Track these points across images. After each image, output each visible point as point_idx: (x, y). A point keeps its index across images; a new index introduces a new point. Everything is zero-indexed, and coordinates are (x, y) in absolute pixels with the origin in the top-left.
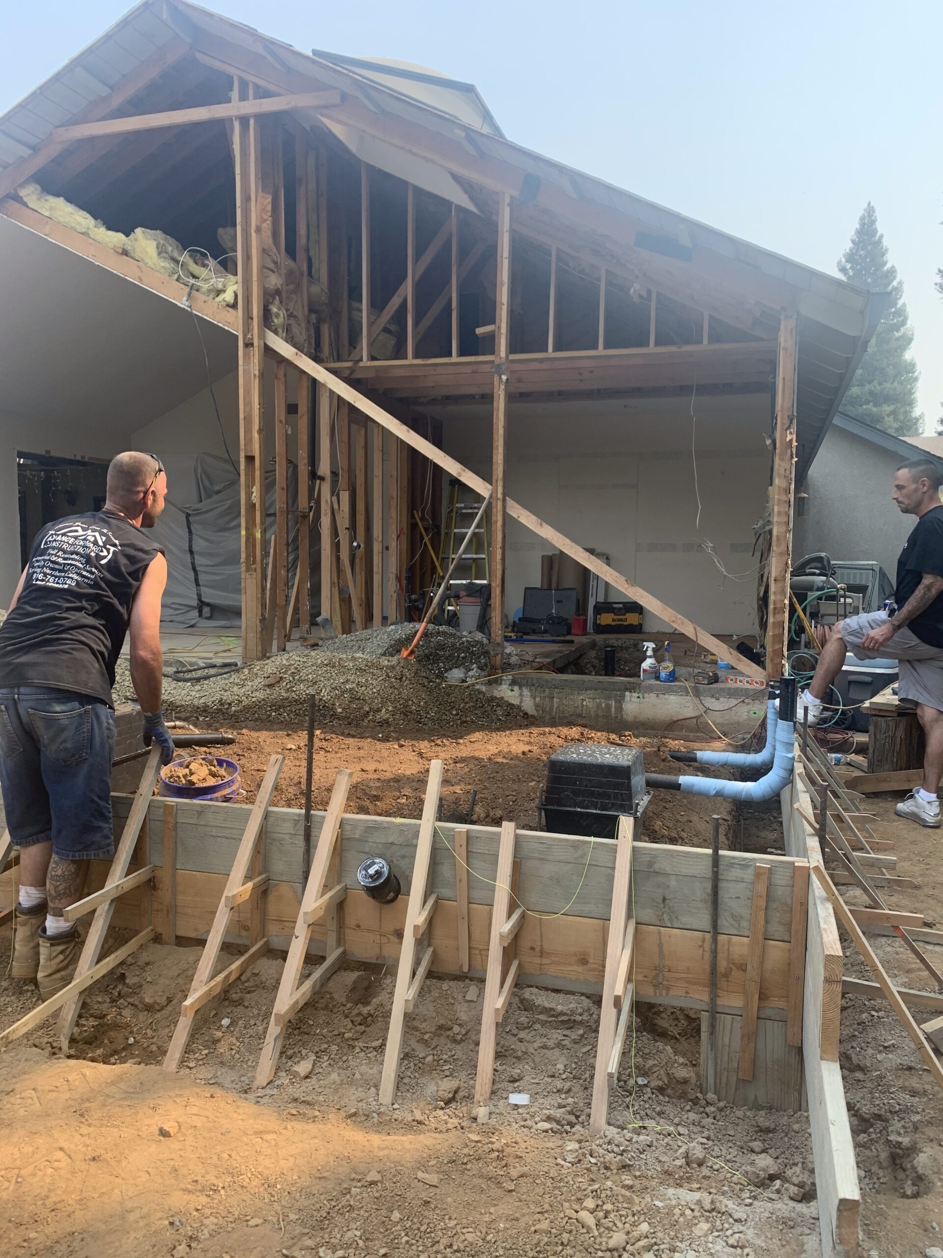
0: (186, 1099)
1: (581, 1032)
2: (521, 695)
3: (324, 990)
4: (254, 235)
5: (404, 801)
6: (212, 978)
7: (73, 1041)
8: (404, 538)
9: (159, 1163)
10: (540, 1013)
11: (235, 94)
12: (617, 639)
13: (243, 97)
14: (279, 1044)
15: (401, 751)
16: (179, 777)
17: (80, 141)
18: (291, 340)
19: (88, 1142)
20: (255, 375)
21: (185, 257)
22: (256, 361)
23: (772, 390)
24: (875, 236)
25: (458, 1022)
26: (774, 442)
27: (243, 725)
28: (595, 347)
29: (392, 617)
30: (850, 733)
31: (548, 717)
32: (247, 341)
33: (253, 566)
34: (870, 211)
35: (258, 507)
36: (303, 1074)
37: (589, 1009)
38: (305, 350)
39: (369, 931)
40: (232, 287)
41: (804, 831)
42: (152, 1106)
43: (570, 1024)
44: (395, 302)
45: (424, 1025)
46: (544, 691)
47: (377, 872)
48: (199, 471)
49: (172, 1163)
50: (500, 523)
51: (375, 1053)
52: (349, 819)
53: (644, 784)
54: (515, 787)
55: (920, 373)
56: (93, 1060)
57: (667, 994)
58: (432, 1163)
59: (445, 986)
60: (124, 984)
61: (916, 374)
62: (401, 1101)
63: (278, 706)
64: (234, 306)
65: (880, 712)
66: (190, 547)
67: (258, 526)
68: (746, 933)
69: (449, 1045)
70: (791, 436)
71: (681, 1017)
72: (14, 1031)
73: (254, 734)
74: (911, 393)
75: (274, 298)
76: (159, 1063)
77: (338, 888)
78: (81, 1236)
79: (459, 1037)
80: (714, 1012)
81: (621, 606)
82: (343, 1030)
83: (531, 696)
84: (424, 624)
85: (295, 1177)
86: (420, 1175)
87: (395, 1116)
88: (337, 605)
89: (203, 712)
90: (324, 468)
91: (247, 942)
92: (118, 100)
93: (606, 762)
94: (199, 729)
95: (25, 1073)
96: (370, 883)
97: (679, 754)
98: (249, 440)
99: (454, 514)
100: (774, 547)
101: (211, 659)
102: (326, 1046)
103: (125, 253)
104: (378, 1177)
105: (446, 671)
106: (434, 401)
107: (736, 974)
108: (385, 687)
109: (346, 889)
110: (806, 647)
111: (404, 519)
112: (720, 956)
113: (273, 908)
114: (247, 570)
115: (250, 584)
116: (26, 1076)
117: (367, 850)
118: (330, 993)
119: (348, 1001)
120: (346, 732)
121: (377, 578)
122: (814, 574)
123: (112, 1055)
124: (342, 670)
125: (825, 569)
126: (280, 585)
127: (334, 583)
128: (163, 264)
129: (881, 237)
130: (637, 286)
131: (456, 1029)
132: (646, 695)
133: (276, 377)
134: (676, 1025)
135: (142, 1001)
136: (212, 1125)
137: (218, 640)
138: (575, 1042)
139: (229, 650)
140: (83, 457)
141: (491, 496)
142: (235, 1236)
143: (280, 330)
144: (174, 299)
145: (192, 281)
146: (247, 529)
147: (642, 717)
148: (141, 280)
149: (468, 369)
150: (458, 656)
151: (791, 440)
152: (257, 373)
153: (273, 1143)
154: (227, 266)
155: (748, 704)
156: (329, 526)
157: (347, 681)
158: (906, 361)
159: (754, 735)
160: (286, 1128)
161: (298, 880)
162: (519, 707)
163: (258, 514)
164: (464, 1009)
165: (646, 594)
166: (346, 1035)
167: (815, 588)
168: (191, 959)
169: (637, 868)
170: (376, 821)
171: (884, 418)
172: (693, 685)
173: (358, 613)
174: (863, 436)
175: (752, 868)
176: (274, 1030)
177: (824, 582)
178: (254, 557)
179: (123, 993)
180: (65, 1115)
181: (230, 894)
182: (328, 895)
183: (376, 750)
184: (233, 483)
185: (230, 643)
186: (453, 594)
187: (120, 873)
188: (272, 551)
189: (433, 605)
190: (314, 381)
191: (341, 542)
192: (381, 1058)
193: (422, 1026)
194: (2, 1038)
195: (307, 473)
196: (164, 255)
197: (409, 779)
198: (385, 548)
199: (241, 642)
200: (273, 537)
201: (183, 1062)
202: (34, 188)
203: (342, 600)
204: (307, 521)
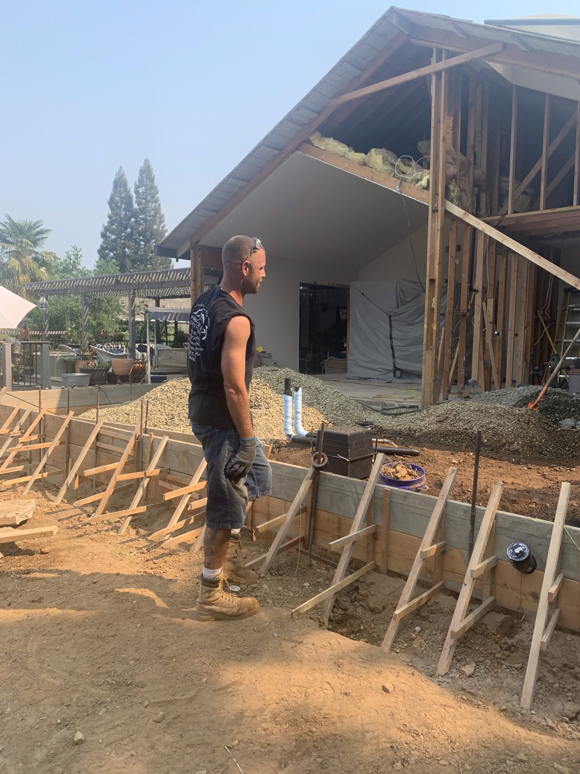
0: (397, 672)
3: (482, 622)
4: (441, 143)
5: (534, 506)
6: (411, 600)
7: (330, 620)
8: (529, 329)
9: (383, 708)
11: (434, 59)
13: (439, 60)
14: (453, 651)
15: (529, 472)
16: (390, 473)
18: (461, 205)
19: (343, 683)
20: (438, 229)
21: (398, 162)
22: (439, 220)
27: (423, 444)
29: (519, 381)
32: (434, 209)
33: (431, 347)
35: (435, 310)
36: (468, 674)
38: (470, 211)
39: (513, 589)
40: (426, 177)
42: (378, 671)
44: (533, 173)
45: (553, 661)
47: (521, 552)
48: (398, 289)
49: (390, 709)
51: (517, 672)
52: (501, 514)
56: (342, 634)
58: (565, 759)
59: (569, 637)
60: (358, 593)
62: (536, 710)
63: (446, 435)
64: (427, 188)
66: (391, 335)
67: (435, 322)
69: (572, 680)
72: (302, 608)
73: (432, 451)
75: (452, 181)
76: (379, 645)
77: (492, 558)
78: (340, 738)
82: (494, 652)
84: (546, 387)
85: (468, 741)
86: (555, 765)
87: (533, 719)
88: (482, 372)
89: (399, 434)
90: (478, 284)
91: (431, 581)
92: (364, 77)
94: (398, 444)
95: (308, 634)
96: (516, 558)
98: (432, 270)
99: (567, 311)
101: (402, 402)
102: (483, 659)
103: (365, 164)
104: (525, 758)
105: (561, 419)
106: (556, 236)
108: (517, 428)
109: (497, 559)
111: (530, 316)
113: (448, 564)
114: (427, 349)
115: (428, 358)
116: (309, 636)
117: (513, 536)
118: (486, 625)
119: (498, 633)
120: (490, 455)
123: (351, 634)
124: (487, 414)
126: (447, 358)
127: (481, 358)
128: (385, 168)
133: (451, 230)
135: (368, 605)
136: (414, 692)
137: (406, 391)
139: (413, 398)
140: (333, 284)
142: (431, 768)
143: (455, 200)
144: (391, 188)
145: (402, 176)
146: (428, 324)
148: (372, 179)
150: (570, 410)
152: (439, 228)
153: (453, 715)
154: (424, 164)
156: (479, 321)
157: (491, 422)
160: (460, 707)
161: (465, 549)
163: (435, 315)
166: (496, 655)
168: (397, 585)
170: (520, 518)
173: (495, 377)
176: (449, 641)
178: (432, 342)
179: (357, 598)
180: (329, 664)
181: (424, 551)
182: (486, 561)
183: (511, 469)
184: (418, 296)
185: (414, 393)
186: (564, 367)
187: (357, 527)
188: (442, 338)
189: (553, 374)
190: (475, 230)
191: (487, 331)
192: (522, 676)
193: (551, 662)
194: (296, 611)
195: (467, 288)
196: (387, 162)
197: (537, 492)
198: (516, 335)
199: (420, 393)
200: (443, 329)
201: (392, 648)
202: (317, 135)
203: (485, 369)
204: (465, 318)
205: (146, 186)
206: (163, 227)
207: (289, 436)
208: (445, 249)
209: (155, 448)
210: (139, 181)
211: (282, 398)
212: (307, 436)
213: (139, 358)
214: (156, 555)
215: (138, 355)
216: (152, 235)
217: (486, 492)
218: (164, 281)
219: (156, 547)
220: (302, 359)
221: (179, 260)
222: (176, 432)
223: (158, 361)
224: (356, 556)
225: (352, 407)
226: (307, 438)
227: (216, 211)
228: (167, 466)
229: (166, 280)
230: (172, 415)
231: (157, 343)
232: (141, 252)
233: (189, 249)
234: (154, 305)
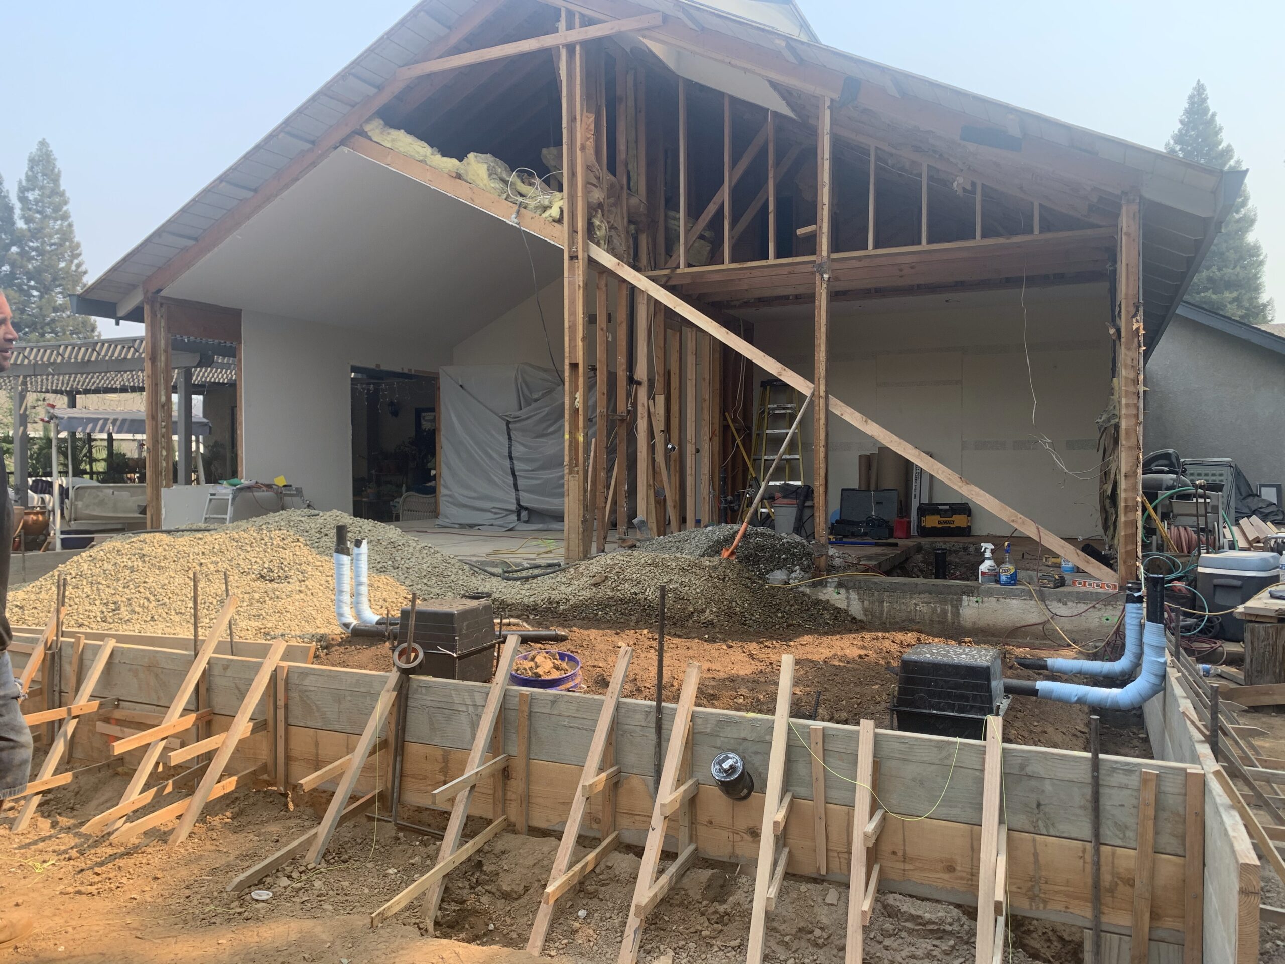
1: (952, 943)
2: (848, 598)
3: (679, 886)
4: (579, 152)
5: (741, 701)
6: (570, 867)
7: (437, 924)
8: (716, 440)
10: (906, 921)
11: (562, 25)
12: (945, 543)
13: (570, 27)
14: (639, 936)
15: (730, 651)
16: (525, 669)
17: (420, 78)
18: (612, 251)
20: (579, 286)
21: (513, 178)
22: (581, 272)
23: (1112, 278)
24: (1206, 115)
25: (819, 925)
26: (1119, 331)
27: (572, 623)
28: (919, 243)
29: (705, 519)
30: (1219, 643)
31: (878, 622)
32: (572, 254)
33: (576, 469)
34: (1200, 89)
35: (581, 412)
37: (959, 920)
39: (722, 828)
40: (558, 203)
41: (1190, 738)
43: (940, 934)
44: (712, 209)
45: (783, 927)
46: (873, 595)
47: (731, 767)
48: (520, 380)
50: (822, 421)
51: (734, 953)
52: (700, 713)
53: (1003, 689)
54: (858, 690)
55: (1266, 256)
57: (1044, 907)
59: (803, 887)
60: (482, 871)
61: (1261, 257)
63: (605, 605)
64: (560, 221)
65: (1256, 618)
66: (510, 453)
67: (581, 430)
68: (1133, 845)
69: (810, 949)
70: (1138, 325)
71: (1054, 938)
72: (389, 908)
73: (586, 632)
74: (1256, 277)
75: (597, 212)
76: (522, 948)
77: (690, 782)
79: (820, 941)
80: (1098, 931)
81: (947, 507)
82: (700, 928)
83: (859, 599)
84: (744, 526)
88: (652, 507)
89: (533, 610)
90: (641, 373)
91: (598, 836)
92: (454, 39)
93: (963, 662)
94: (532, 626)
95: (402, 949)
96: (725, 777)
97: (1028, 662)
98: (573, 348)
99: (766, 414)
100: (1123, 441)
101: (534, 560)
102: (683, 943)
103: (459, 176)
105: (768, 572)
106: (747, 304)
107: (1122, 888)
108: (709, 588)
109: (698, 784)
110: (1158, 550)
111: (717, 421)
112: (1104, 869)
113: (624, 802)
114: (570, 473)
115: (573, 486)
116: (404, 952)
117: (719, 745)
118: (685, 890)
119: (704, 899)
120: (673, 632)
121: (690, 481)
122: (1162, 472)
123: (476, 938)
124: (665, 569)
125: (1172, 465)
126: (600, 487)
127: (650, 485)
128: (493, 185)
129: (1214, 115)
130: (960, 180)
131: (817, 932)
132: (985, 599)
133: (598, 288)
134: (1048, 947)
135: (499, 889)
137: (539, 542)
138: (946, 953)
139: (550, 552)
140: (410, 370)
141: (813, 394)
143: (602, 242)
144: (503, 217)
145: (520, 199)
146: (570, 433)
147: (982, 623)
148: (473, 201)
149: (785, 270)
150: (779, 557)
151: (1138, 329)
152: (581, 284)
154: (554, 184)
155: (1100, 609)
156: (645, 429)
157: (671, 581)
158: (1249, 244)
159: (1108, 643)
161: (649, 774)
162: (846, 611)
163: (581, 418)
164: (825, 912)
165: (982, 492)
166: (703, 933)
167: (1164, 486)
168: (546, 849)
169: (1008, 771)
170: (727, 715)
171: (1226, 306)
172: (1037, 589)
173: (671, 514)
174: (1207, 324)
175: (1138, 773)
176: (633, 922)
177: (1174, 480)
178: (577, 459)
179: (480, 880)
181: (587, 784)
182: (682, 789)
183: (705, 650)
184: (550, 391)
185: (551, 545)
186: (767, 496)
187: (477, 760)
188: (592, 454)
189: (752, 510)
190: (633, 289)
191: (657, 443)
192: (741, 958)
193: (782, 927)
194: (379, 914)
195: (625, 378)
196: (495, 176)
197: (744, 680)
198: (698, 451)
199: (563, 544)
200: (594, 440)
201: (543, 950)
202: (378, 123)
203: (657, 502)
204: (625, 425)
205: (42, 188)
206: (79, 265)
207: (346, 625)
208: (591, 319)
209: (87, 662)
210: (28, 179)
211: (328, 563)
212: (378, 623)
213: (35, 504)
214: (99, 860)
215: (33, 498)
216: (54, 279)
217: (672, 686)
218: (89, 361)
219: (96, 844)
220: (358, 498)
221: (121, 322)
222: (126, 633)
223: (76, 509)
224: (476, 813)
225: (455, 571)
226: (380, 627)
227: (196, 239)
228: (112, 695)
229: (93, 359)
230: (115, 603)
231: (74, 475)
232: (32, 309)
233: (142, 302)
234: (65, 406)
